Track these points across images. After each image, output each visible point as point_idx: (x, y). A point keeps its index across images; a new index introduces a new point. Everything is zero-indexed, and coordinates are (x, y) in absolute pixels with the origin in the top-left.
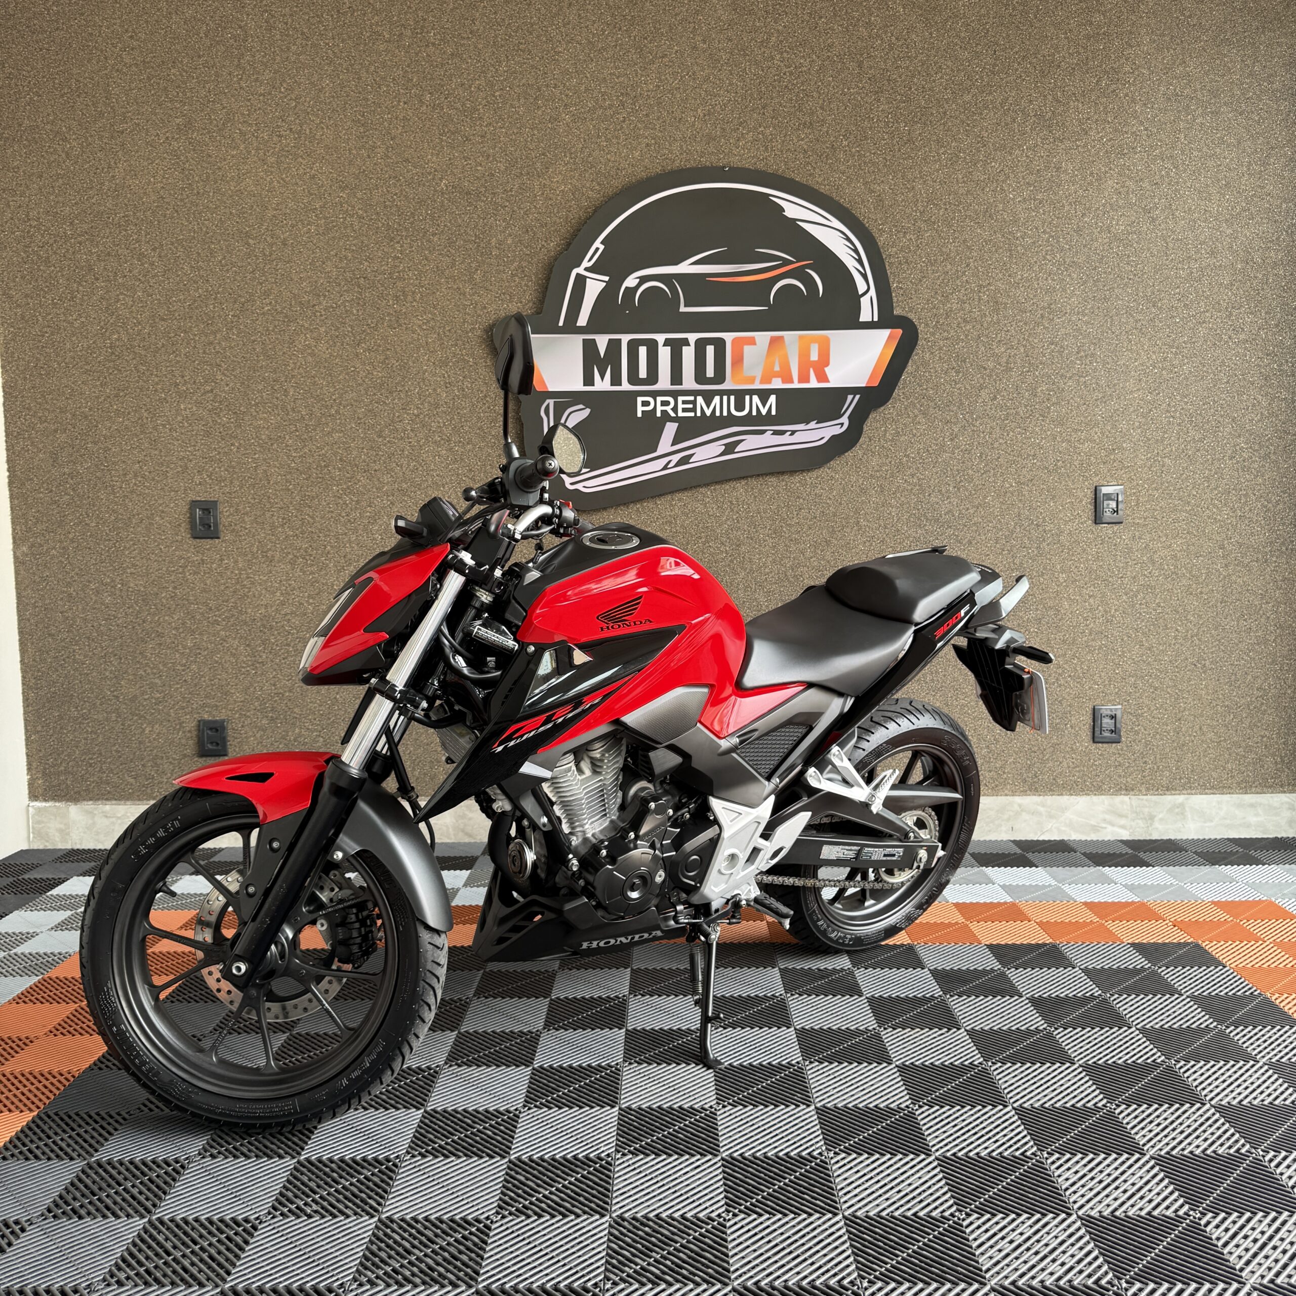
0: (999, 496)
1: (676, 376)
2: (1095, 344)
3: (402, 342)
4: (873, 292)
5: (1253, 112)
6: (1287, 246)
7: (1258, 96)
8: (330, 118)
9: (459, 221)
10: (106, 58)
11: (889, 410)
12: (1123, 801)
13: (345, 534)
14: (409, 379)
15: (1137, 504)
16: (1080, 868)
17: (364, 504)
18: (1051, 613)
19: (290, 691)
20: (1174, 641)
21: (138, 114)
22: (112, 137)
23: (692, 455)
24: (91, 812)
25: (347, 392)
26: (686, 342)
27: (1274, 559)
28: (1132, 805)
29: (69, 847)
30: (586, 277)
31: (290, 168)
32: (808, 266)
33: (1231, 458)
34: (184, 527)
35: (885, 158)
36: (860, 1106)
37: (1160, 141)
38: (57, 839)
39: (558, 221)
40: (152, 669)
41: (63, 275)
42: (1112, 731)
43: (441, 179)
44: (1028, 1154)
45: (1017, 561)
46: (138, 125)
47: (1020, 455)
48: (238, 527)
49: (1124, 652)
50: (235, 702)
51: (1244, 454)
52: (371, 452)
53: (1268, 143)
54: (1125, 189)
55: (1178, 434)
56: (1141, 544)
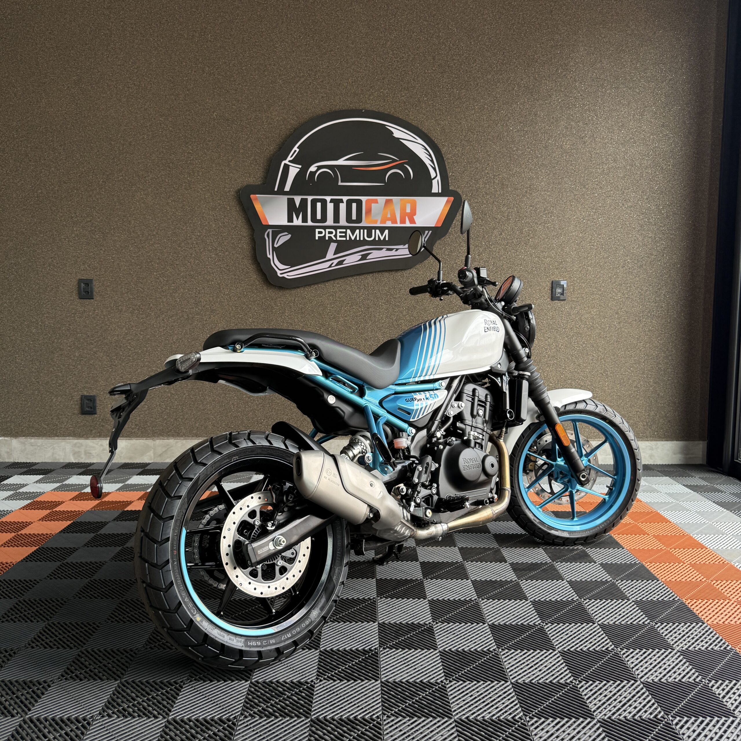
1: (336, 218)
2: (553, 207)
3: (192, 197)
4: (439, 177)
5: (636, 88)
6: (653, 158)
7: (639, 80)
8: (155, 78)
9: (223, 134)
10: (36, 44)
11: (447, 239)
13: (160, 298)
14: (196, 217)
15: (574, 291)
17: (171, 282)
20: (591, 362)
21: (53, 74)
22: (39, 86)
24: (24, 443)
25: (162, 223)
26: (341, 201)
27: (644, 320)
29: (12, 460)
30: (289, 166)
31: (134, 104)
33: (623, 267)
34: (75, 293)
35: (446, 107)
38: (6, 457)
39: (275, 135)
40: (57, 367)
41: (12, 158)
43: (213, 112)
46: (53, 80)
47: (514, 264)
48: (103, 293)
49: (565, 367)
50: (101, 386)
51: (629, 265)
52: (175, 255)
53: (644, 104)
54: (570, 126)
55: (595, 254)
56: (575, 311)
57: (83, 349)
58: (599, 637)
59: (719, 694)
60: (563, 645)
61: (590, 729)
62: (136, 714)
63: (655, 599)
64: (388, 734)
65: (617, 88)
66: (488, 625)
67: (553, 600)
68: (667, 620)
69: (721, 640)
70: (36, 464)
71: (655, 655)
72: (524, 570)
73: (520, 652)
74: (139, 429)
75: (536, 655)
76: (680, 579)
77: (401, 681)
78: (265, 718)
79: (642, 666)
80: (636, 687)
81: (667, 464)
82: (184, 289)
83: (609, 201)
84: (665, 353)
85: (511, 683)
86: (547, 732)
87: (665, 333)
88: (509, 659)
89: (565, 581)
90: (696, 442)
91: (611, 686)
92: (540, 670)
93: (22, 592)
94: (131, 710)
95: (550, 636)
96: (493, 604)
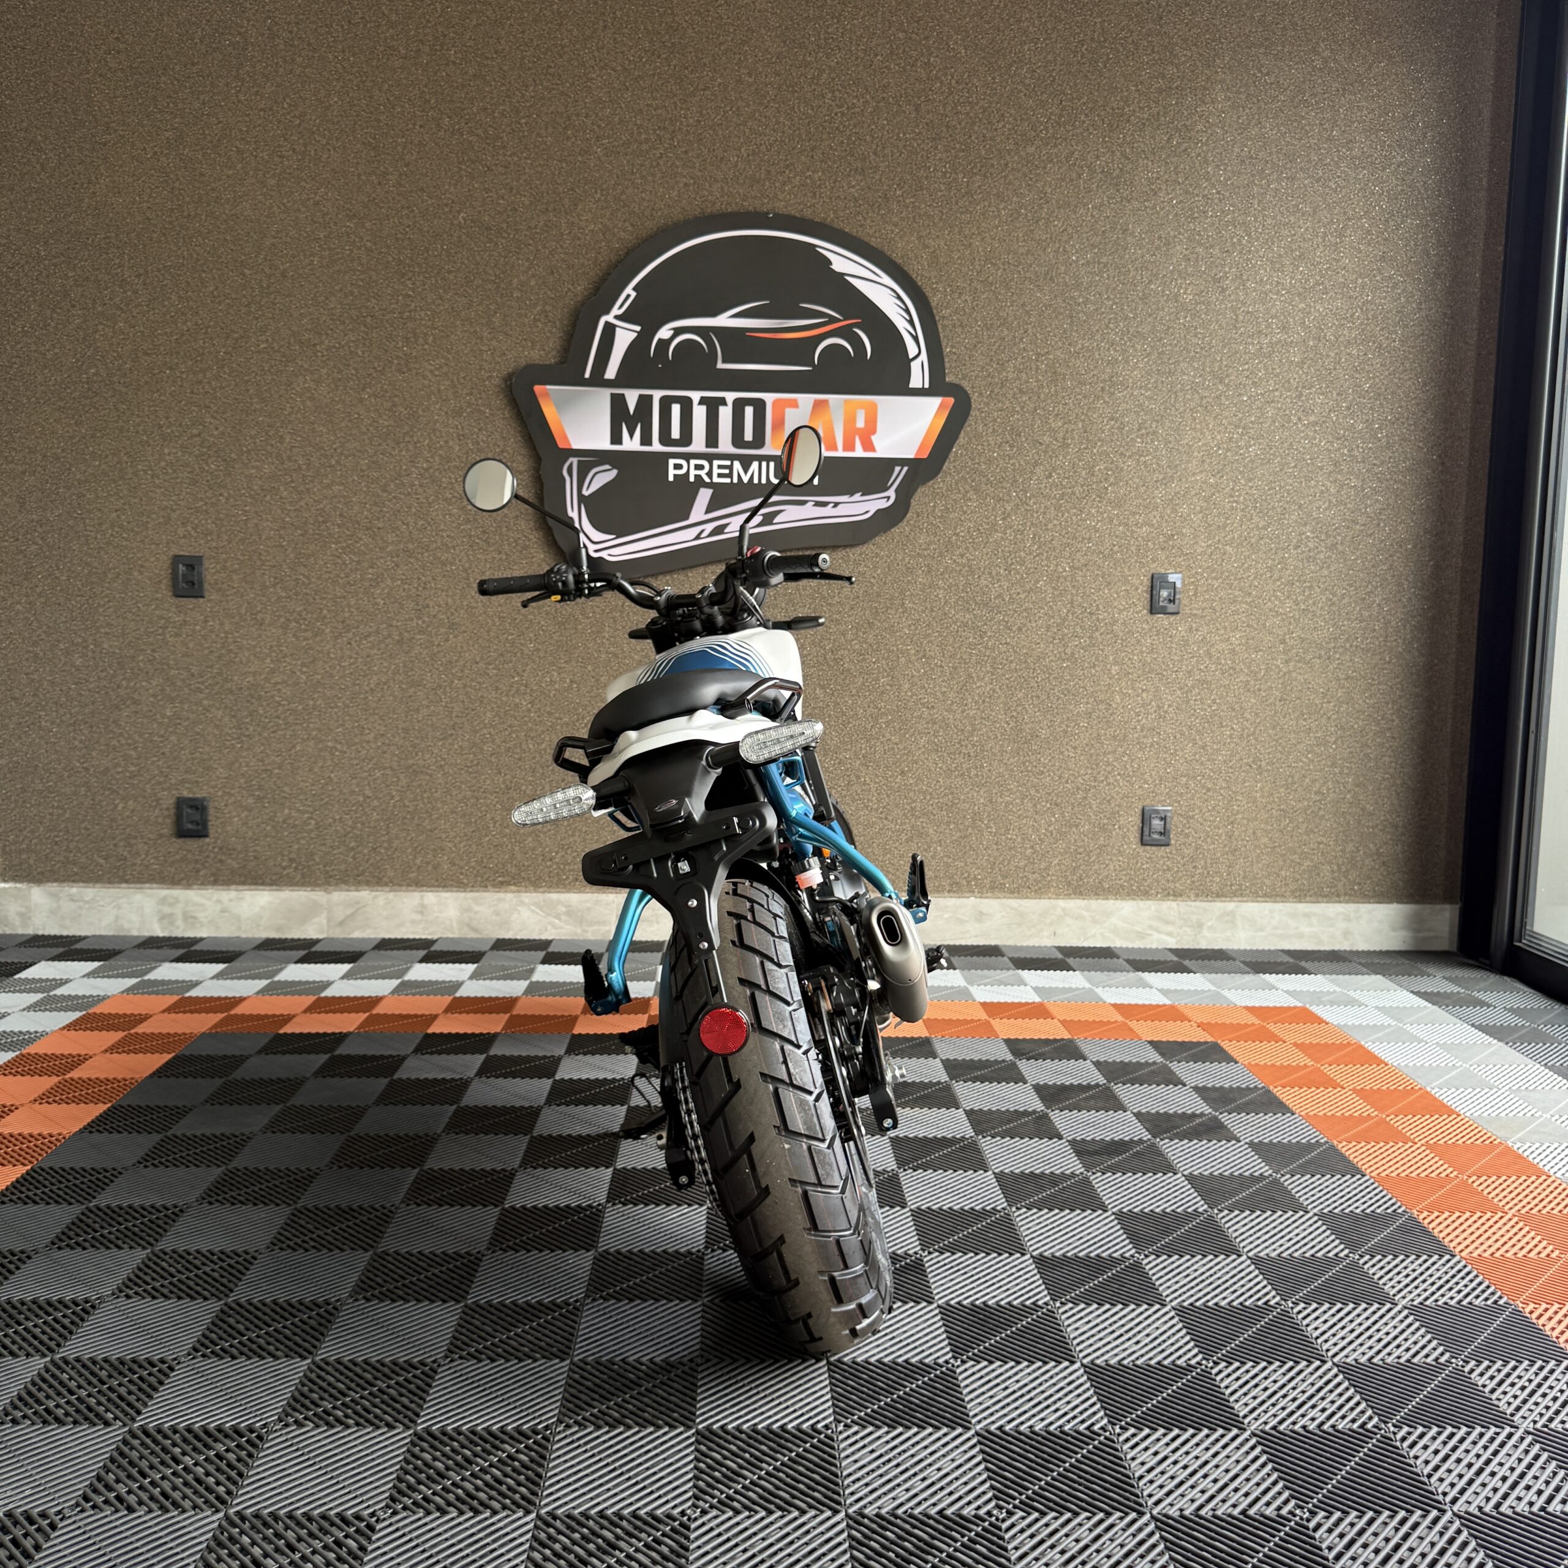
0: (1051, 580)
1: (712, 438)
2: (1157, 421)
3: (411, 388)
4: (924, 356)
5: (1330, 180)
6: (1362, 324)
7: (1336, 163)
8: (337, 139)
9: (478, 258)
10: (88, 61)
11: (939, 483)
12: (1171, 907)
13: (344, 597)
14: (419, 429)
16: (1119, 973)
17: (366, 565)
18: (1102, 707)
19: (280, 768)
20: (1229, 740)
21: (124, 125)
22: (94, 149)
23: (727, 525)
24: (55, 895)
25: (349, 441)
26: (722, 401)
27: (1337, 656)
28: (1179, 912)
29: (30, 931)
31: (292, 193)
32: (856, 325)
33: (1297, 547)
34: (166, 582)
35: (941, 212)
37: (1231, 205)
38: (17, 923)
39: (586, 263)
40: (127, 739)
42: (1161, 834)
43: (459, 212)
45: (1068, 651)
46: (123, 137)
47: (1075, 538)
48: (225, 586)
49: (1176, 750)
50: (219, 778)
51: (1310, 544)
52: (375, 508)
53: (1345, 213)
54: (1195, 256)
55: (1241, 520)
56: (1198, 637)
57: (181, 702)
58: (1250, 1281)
59: (1484, 1386)
60: (1180, 1296)
61: (1238, 1448)
62: (351, 1422)
63: (1358, 1211)
64: (847, 1457)
65: (1292, 179)
66: (1032, 1256)
67: (1157, 1210)
68: (1382, 1250)
69: (1488, 1287)
70: (80, 939)
71: (1361, 1315)
72: (1096, 1153)
73: (1097, 1309)
74: (296, 868)
75: (1129, 1313)
76: (1406, 1173)
77: (866, 1361)
78: (607, 1429)
79: (1334, 1335)
80: (1325, 1374)
81: (1378, 949)
83: (1270, 412)
84: (1378, 724)
85: (1083, 1365)
86: (1156, 1454)
87: (1380, 683)
88: (1076, 1322)
89: (1179, 1175)
90: (1438, 907)
91: (1275, 1371)
92: (1138, 1342)
93: (90, 1191)
94: (340, 1413)
95: (1154, 1278)
96: (1038, 1218)
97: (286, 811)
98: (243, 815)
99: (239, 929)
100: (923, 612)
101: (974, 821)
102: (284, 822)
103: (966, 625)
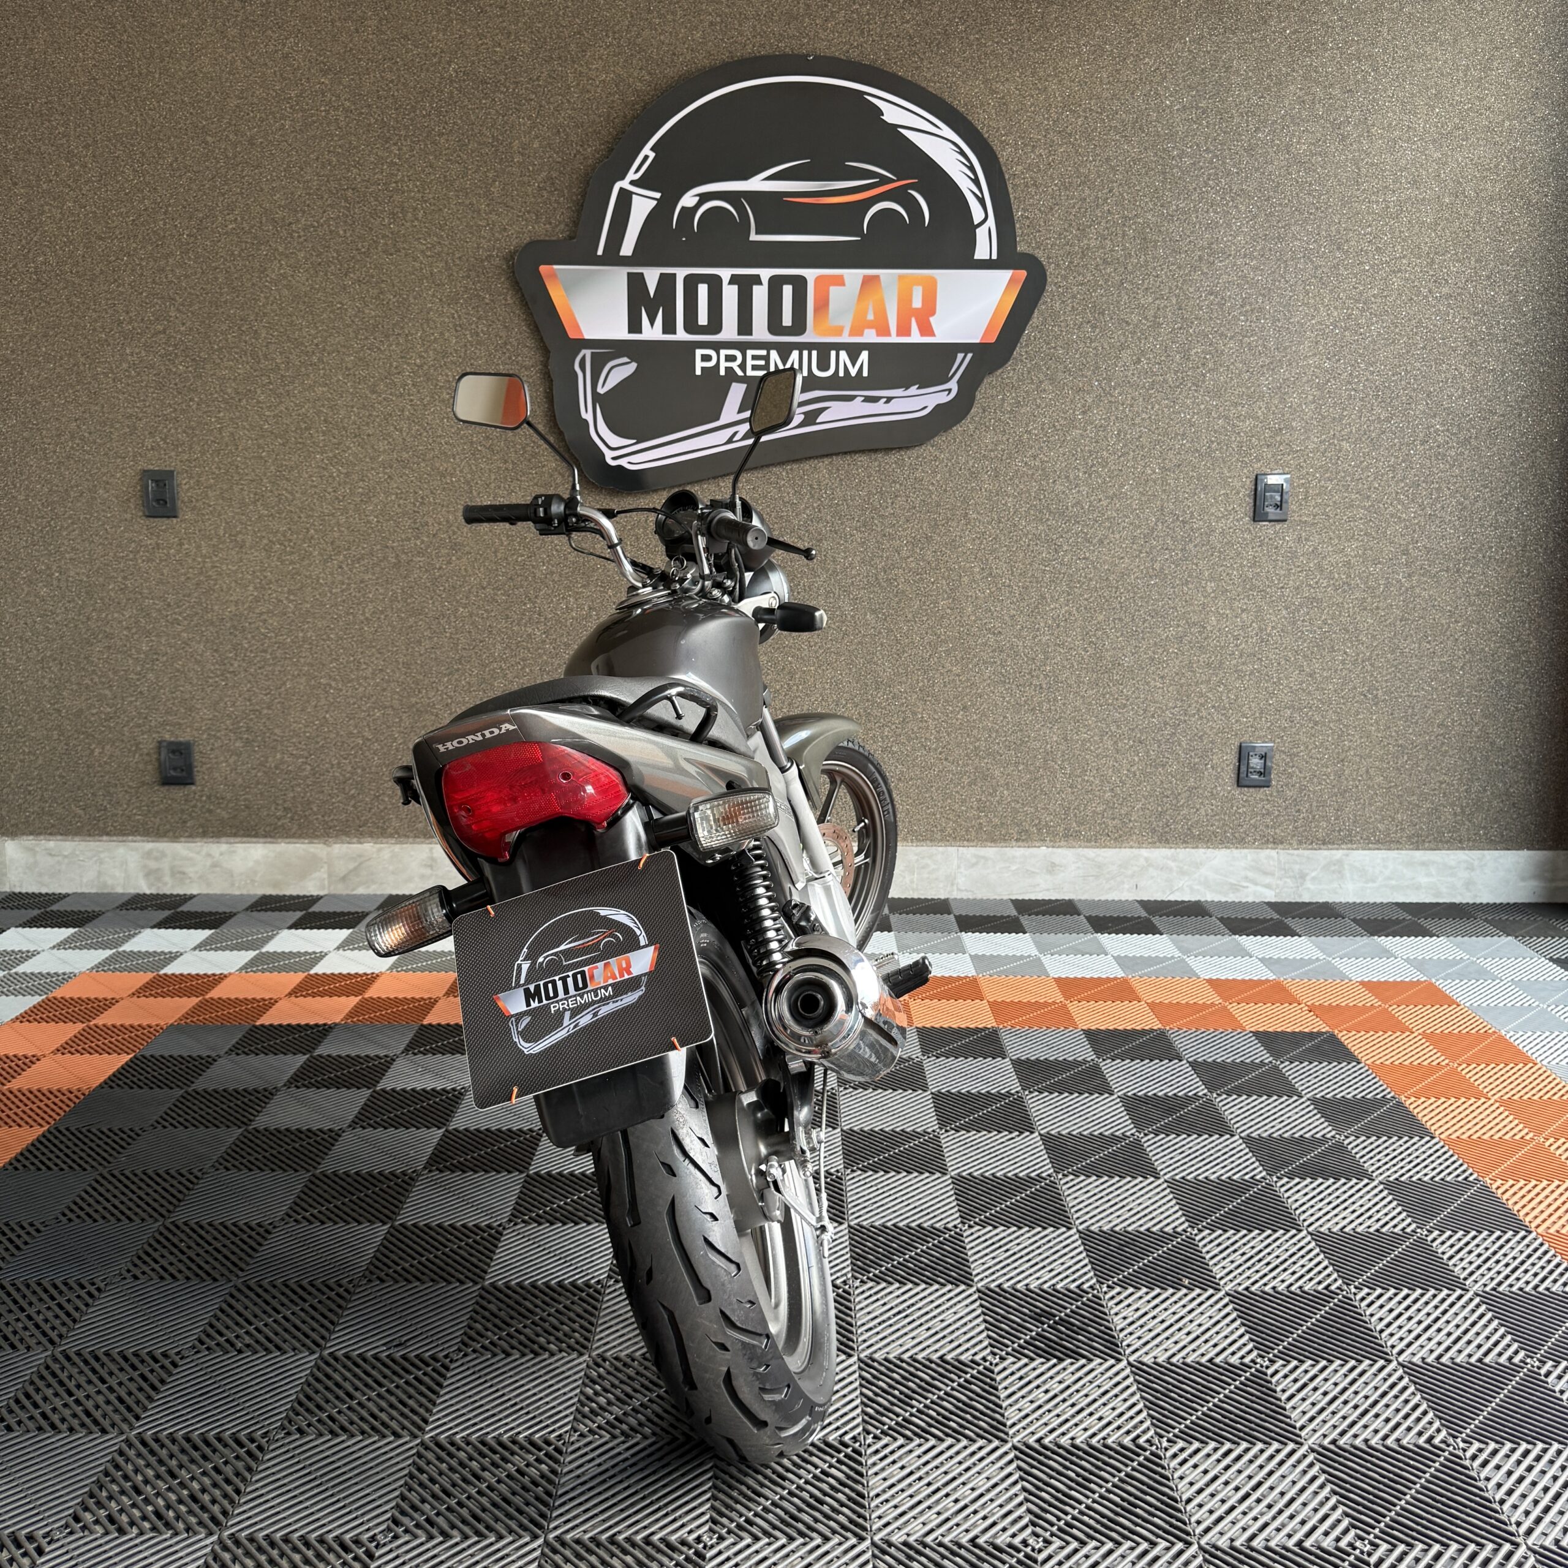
0: (1138, 484)
1: (745, 324)
2: (1264, 296)
3: (401, 272)
4: (991, 222)
6: (1508, 175)
9: (473, 117)
11: (1009, 372)
12: (1270, 856)
13: (333, 515)
14: (410, 320)
16: (1212, 937)
17: (355, 477)
18: (1195, 630)
20: (1340, 667)
24: (32, 849)
25: (331, 335)
26: (757, 280)
27: (1468, 568)
28: (1279, 861)
29: (6, 888)
30: (631, 193)
31: (256, 43)
33: (1424, 442)
34: (135, 503)
35: (1011, 49)
36: (901, 1225)
37: (1358, 35)
39: (597, 119)
40: (100, 677)
42: (1260, 774)
43: (449, 63)
44: (1085, 1287)
45: (1157, 566)
47: (1166, 434)
48: (200, 504)
49: (1279, 679)
50: (203, 719)
51: (1439, 438)
52: (363, 412)
54: (1311, 97)
55: (1360, 411)
56: (1308, 547)
57: (158, 635)
66: (1129, 1363)
70: (61, 897)
73: (1216, 1450)
74: (292, 819)
81: (1505, 901)
82: (387, 494)
83: (1396, 282)
84: (1512, 647)
87: (1516, 600)
89: (1303, 1233)
95: (1283, 1397)
97: (278, 756)
98: (231, 761)
99: (233, 885)
100: (990, 523)
101: (1046, 761)
102: (276, 768)
103: (1037, 537)
